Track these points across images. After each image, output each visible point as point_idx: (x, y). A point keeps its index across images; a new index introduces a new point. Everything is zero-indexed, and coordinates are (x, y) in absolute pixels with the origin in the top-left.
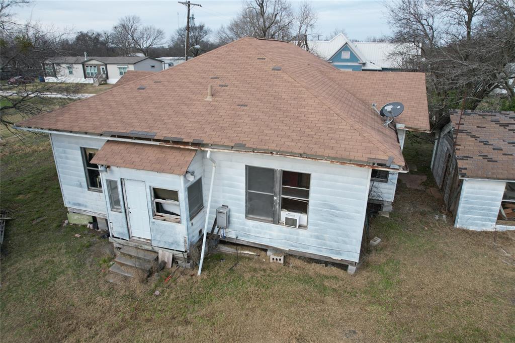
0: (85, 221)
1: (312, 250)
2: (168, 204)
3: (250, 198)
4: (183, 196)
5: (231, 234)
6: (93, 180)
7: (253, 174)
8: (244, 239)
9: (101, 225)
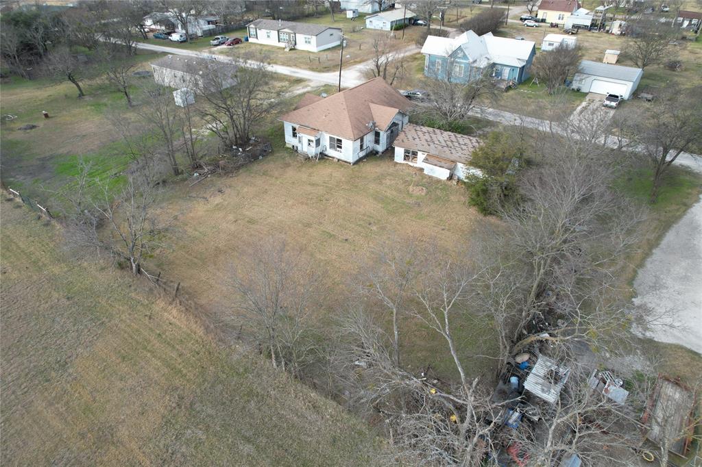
0: (291, 147)
1: (343, 159)
2: (311, 143)
3: (330, 144)
4: (314, 141)
5: (326, 153)
6: (294, 135)
7: (331, 138)
8: (329, 155)
9: (295, 148)
